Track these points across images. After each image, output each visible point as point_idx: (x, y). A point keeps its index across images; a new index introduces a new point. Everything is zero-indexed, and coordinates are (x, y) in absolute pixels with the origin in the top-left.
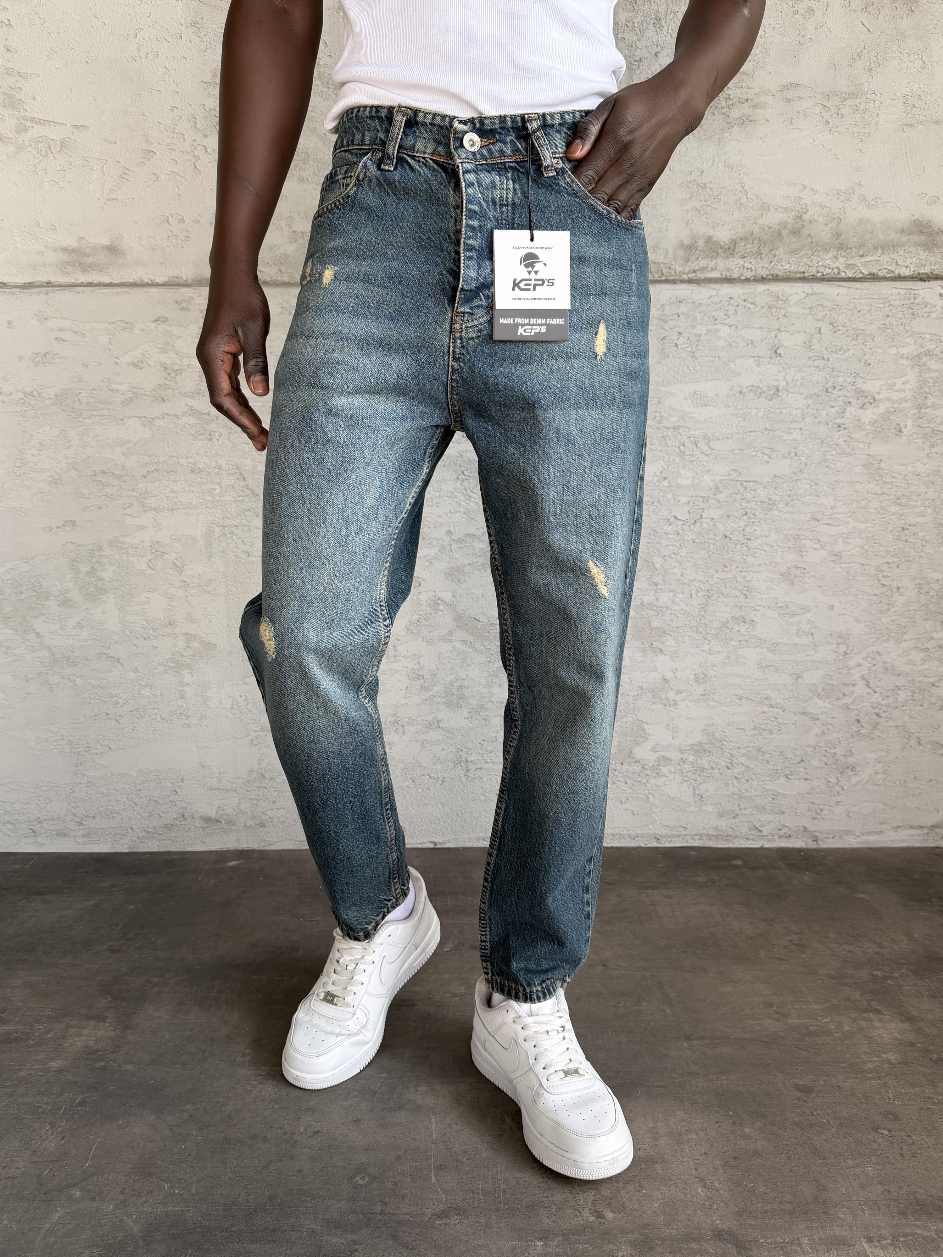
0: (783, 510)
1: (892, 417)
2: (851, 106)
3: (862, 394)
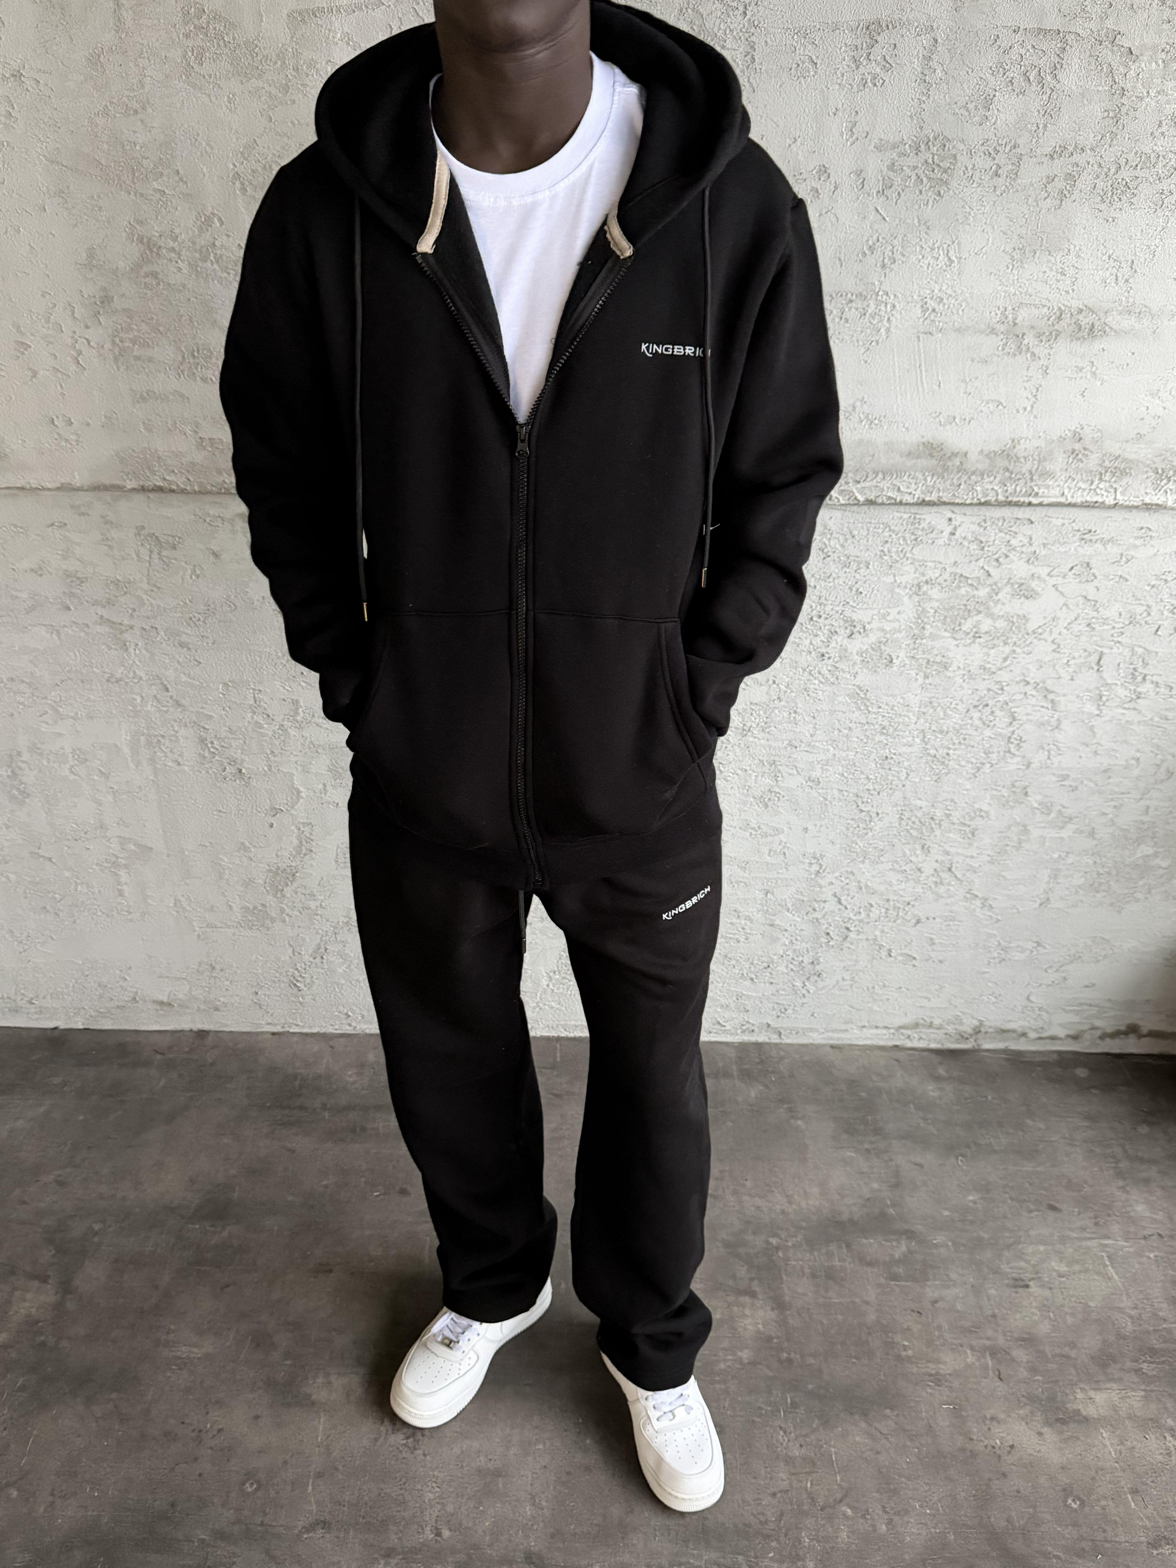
1: (883, 647)
2: (857, 309)
3: (851, 623)
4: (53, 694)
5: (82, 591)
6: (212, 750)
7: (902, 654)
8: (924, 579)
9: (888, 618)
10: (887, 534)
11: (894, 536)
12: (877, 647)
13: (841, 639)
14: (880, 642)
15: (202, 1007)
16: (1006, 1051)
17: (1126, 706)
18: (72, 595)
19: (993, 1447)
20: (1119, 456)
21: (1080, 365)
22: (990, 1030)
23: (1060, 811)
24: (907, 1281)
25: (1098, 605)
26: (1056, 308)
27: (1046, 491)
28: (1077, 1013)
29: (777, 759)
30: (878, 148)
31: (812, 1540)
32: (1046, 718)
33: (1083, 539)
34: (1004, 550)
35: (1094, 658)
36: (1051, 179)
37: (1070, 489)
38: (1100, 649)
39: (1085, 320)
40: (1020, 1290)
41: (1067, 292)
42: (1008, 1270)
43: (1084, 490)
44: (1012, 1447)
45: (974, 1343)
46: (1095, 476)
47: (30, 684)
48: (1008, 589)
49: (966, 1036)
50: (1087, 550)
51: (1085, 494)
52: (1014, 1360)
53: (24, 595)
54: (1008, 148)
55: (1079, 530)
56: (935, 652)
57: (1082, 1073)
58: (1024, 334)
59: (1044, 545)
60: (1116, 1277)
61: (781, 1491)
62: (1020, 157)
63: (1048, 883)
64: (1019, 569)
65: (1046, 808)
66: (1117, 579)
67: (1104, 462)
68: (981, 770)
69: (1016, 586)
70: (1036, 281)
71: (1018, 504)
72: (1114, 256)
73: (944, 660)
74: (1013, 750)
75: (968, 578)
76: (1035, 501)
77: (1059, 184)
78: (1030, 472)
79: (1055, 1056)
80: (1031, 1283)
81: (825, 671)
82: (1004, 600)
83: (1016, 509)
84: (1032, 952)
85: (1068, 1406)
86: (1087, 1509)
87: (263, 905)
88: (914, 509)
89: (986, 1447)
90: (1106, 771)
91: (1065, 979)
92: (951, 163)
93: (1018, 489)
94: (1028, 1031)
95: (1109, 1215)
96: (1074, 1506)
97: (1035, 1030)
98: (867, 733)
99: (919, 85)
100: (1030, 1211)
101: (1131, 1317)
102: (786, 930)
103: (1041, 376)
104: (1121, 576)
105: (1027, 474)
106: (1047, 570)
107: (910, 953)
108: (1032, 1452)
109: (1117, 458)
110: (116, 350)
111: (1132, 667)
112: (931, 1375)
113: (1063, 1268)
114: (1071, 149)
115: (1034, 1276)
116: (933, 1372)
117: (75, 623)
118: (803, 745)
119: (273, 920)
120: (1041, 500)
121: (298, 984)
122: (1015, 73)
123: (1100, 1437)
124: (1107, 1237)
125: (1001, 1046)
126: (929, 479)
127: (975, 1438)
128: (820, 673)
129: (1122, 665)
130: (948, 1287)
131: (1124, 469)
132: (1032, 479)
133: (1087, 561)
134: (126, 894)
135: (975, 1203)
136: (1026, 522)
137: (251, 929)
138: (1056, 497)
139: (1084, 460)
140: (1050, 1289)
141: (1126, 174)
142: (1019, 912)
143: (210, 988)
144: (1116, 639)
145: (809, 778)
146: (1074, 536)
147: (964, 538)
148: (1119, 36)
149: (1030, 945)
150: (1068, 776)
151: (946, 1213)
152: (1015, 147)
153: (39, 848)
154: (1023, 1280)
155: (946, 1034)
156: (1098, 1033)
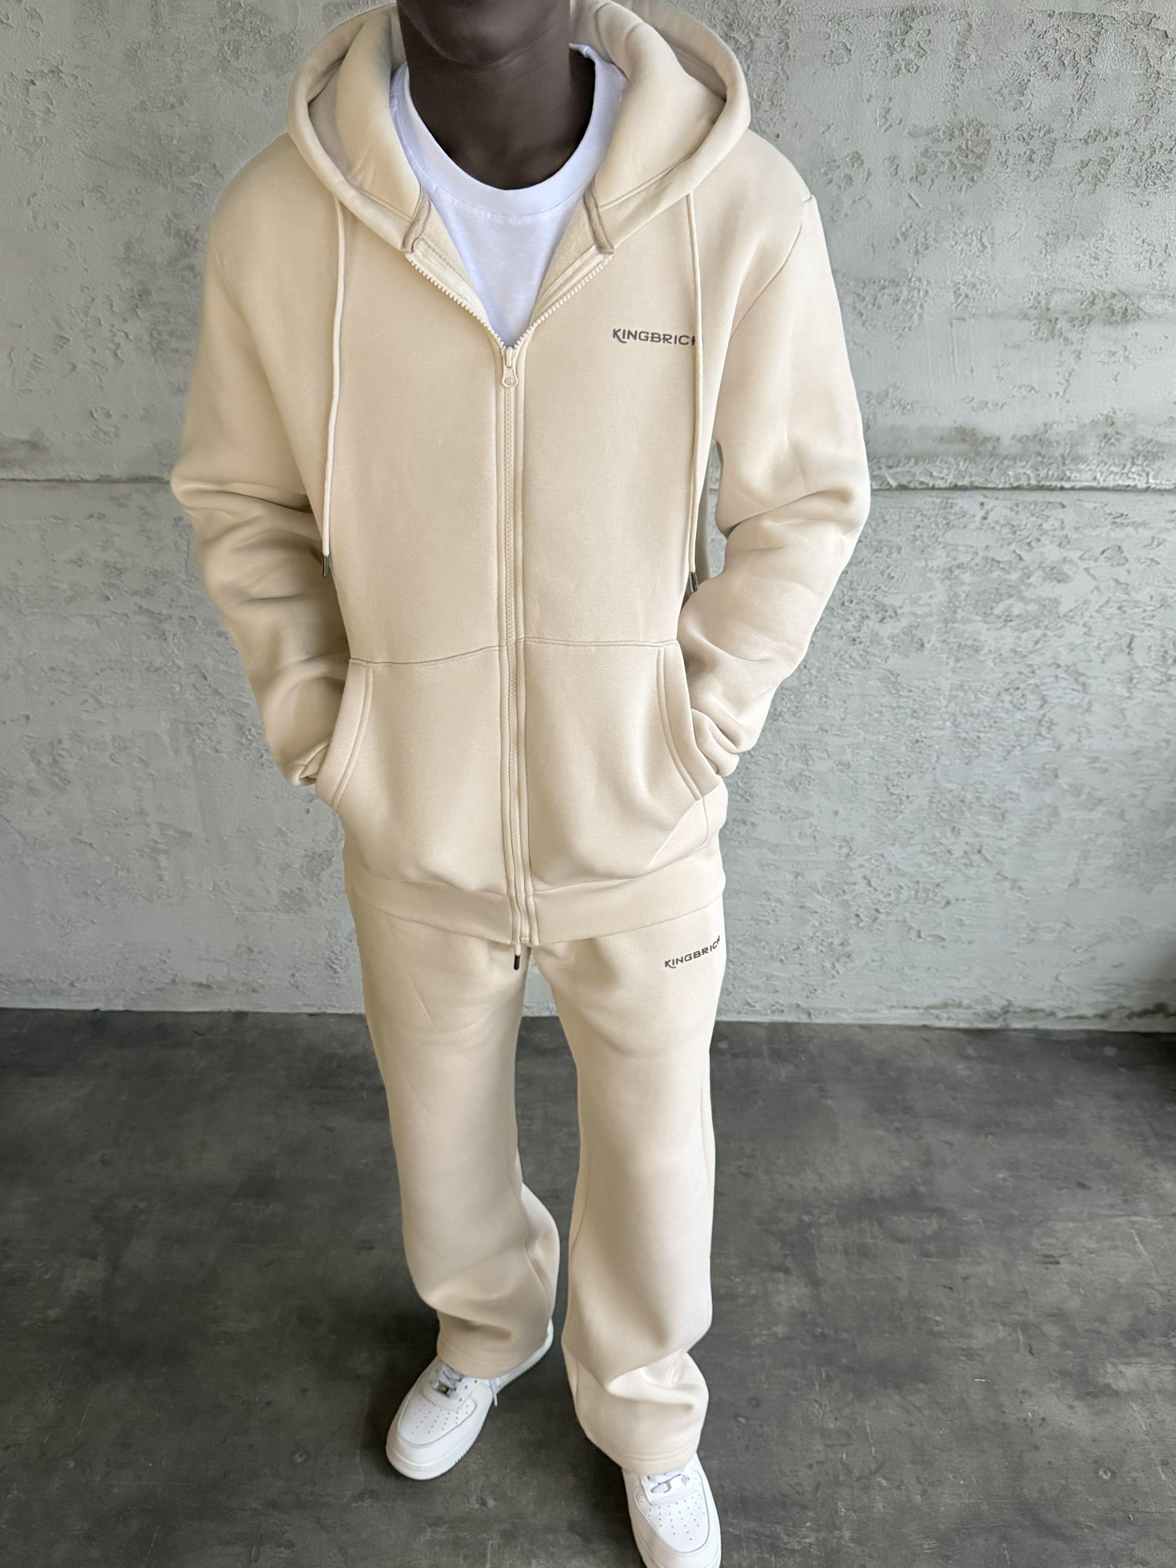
0: (790, 721)
1: (914, 632)
2: (890, 295)
3: (882, 608)
4: (93, 683)
5: (122, 582)
6: (250, 737)
7: (934, 638)
8: (956, 563)
9: (920, 602)
10: (920, 519)
11: (925, 520)
12: (909, 631)
13: (872, 624)
14: (912, 626)
15: (241, 989)
16: (1035, 1030)
17: (1157, 688)
18: (111, 585)
19: (1025, 1420)
20: (1152, 440)
21: (1113, 349)
22: (1019, 1010)
23: (1089, 793)
24: (938, 1257)
25: (1129, 588)
26: (1089, 293)
27: (1078, 475)
28: (1105, 992)
29: (807, 742)
30: (912, 135)
31: (848, 1510)
32: (1076, 701)
33: (1114, 523)
34: (1036, 534)
35: (1125, 641)
36: (1085, 164)
37: (1102, 473)
38: (1131, 632)
39: (1119, 305)
40: (1050, 1266)
41: (1101, 277)
42: (1038, 1247)
43: (1116, 474)
44: (1043, 1419)
45: (1005, 1318)
46: (1127, 459)
47: (70, 673)
48: (1040, 573)
49: (995, 1015)
50: (1118, 534)
51: (1117, 478)
52: (1044, 1335)
53: (65, 586)
54: (1042, 132)
55: (1110, 514)
56: (966, 635)
57: (1110, 1051)
58: (1057, 319)
59: (1077, 529)
60: (1144, 1253)
61: (818, 1463)
62: (1054, 143)
63: (1078, 864)
64: (1051, 553)
65: (1076, 790)
66: (1149, 562)
67: (1136, 446)
68: (1013, 753)
69: (1048, 570)
70: (1070, 266)
71: (1050, 489)
72: (1148, 240)
73: (976, 644)
74: (1044, 733)
75: (999, 562)
76: (1067, 485)
77: (1093, 168)
78: (1063, 456)
79: (1083, 1036)
80: (1061, 1260)
81: (855, 655)
82: (1036, 584)
83: (1048, 493)
84: (1060, 932)
85: (1099, 1379)
86: (1118, 1481)
87: (299, 889)
88: (946, 494)
89: (1018, 1419)
90: (1136, 753)
91: (1093, 959)
92: (985, 148)
93: (1050, 473)
94: (1056, 1010)
95: (1137, 1193)
96: (1105, 1477)
97: (1063, 1009)
98: (898, 717)
99: (953, 70)
100: (1060, 1189)
101: (1161, 1293)
102: (816, 912)
103: (1073, 361)
104: (1152, 560)
105: (1060, 459)
106: (1079, 553)
107: (939, 934)
108: (1063, 1424)
109: (1149, 442)
110: (154, 345)
111: (1163, 649)
112: (964, 1349)
113: (1093, 1245)
114: (1105, 133)
115: (1063, 1252)
116: (965, 1347)
117: (115, 613)
118: (834, 729)
119: (310, 905)
120: (1073, 484)
121: (334, 966)
122: (1050, 58)
123: (1130, 1411)
124: (1136, 1214)
125: (1029, 1025)
126: (961, 464)
127: (1007, 1411)
128: (850, 657)
129: (1153, 648)
130: (980, 1264)
131: (1157, 453)
132: (1064, 464)
133: (1118, 543)
134: (166, 878)
135: (1004, 1180)
136: (1059, 506)
137: (288, 912)
138: (1087, 481)
139: (1117, 444)
140: (1080, 1265)
141: (1161, 158)
142: (1048, 894)
143: (249, 970)
144: (1148, 622)
145: (840, 762)
146: (1106, 519)
147: (997, 522)
148: (1154, 19)
149: (1059, 926)
150: (1098, 758)
151: (977, 1191)
152: (1049, 132)
153: (80, 834)
154: (1053, 1257)
155: (975, 1014)
156: (1127, 1012)
